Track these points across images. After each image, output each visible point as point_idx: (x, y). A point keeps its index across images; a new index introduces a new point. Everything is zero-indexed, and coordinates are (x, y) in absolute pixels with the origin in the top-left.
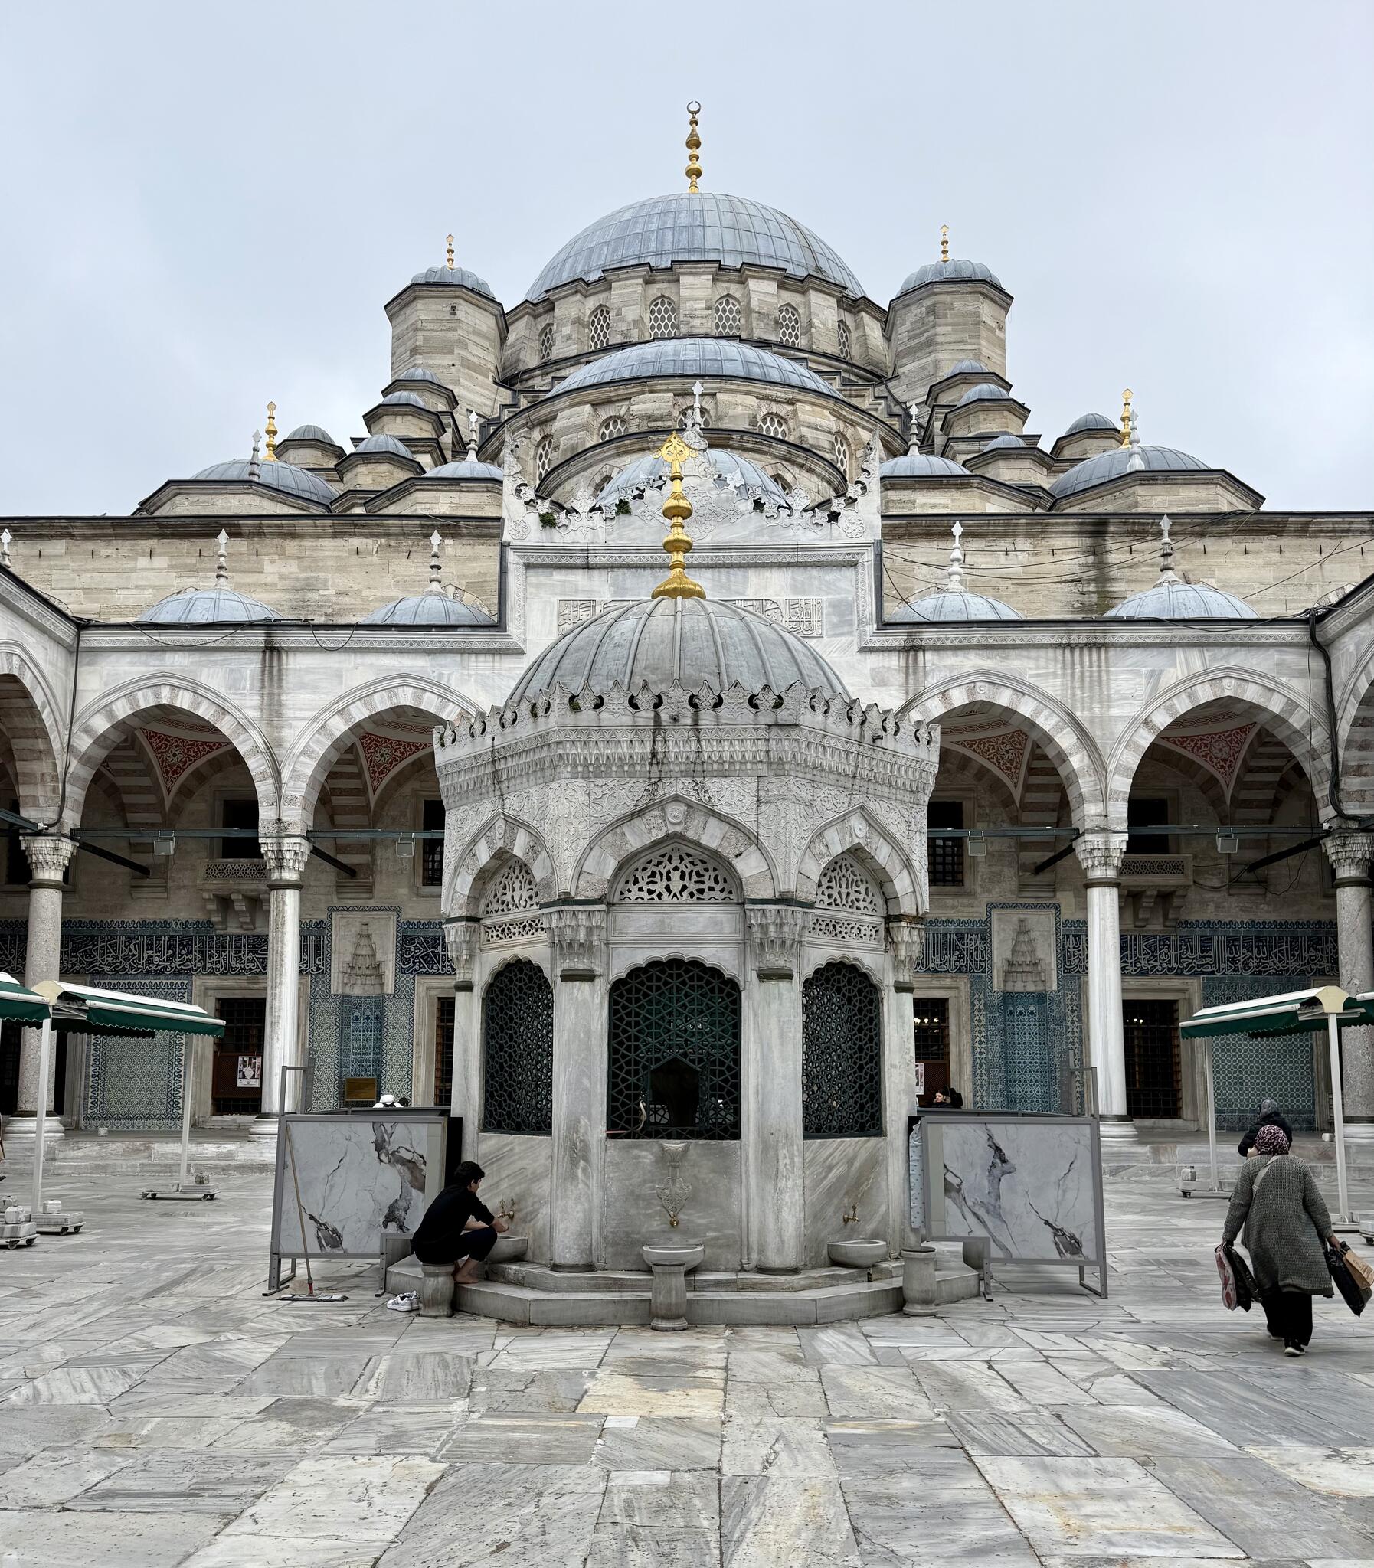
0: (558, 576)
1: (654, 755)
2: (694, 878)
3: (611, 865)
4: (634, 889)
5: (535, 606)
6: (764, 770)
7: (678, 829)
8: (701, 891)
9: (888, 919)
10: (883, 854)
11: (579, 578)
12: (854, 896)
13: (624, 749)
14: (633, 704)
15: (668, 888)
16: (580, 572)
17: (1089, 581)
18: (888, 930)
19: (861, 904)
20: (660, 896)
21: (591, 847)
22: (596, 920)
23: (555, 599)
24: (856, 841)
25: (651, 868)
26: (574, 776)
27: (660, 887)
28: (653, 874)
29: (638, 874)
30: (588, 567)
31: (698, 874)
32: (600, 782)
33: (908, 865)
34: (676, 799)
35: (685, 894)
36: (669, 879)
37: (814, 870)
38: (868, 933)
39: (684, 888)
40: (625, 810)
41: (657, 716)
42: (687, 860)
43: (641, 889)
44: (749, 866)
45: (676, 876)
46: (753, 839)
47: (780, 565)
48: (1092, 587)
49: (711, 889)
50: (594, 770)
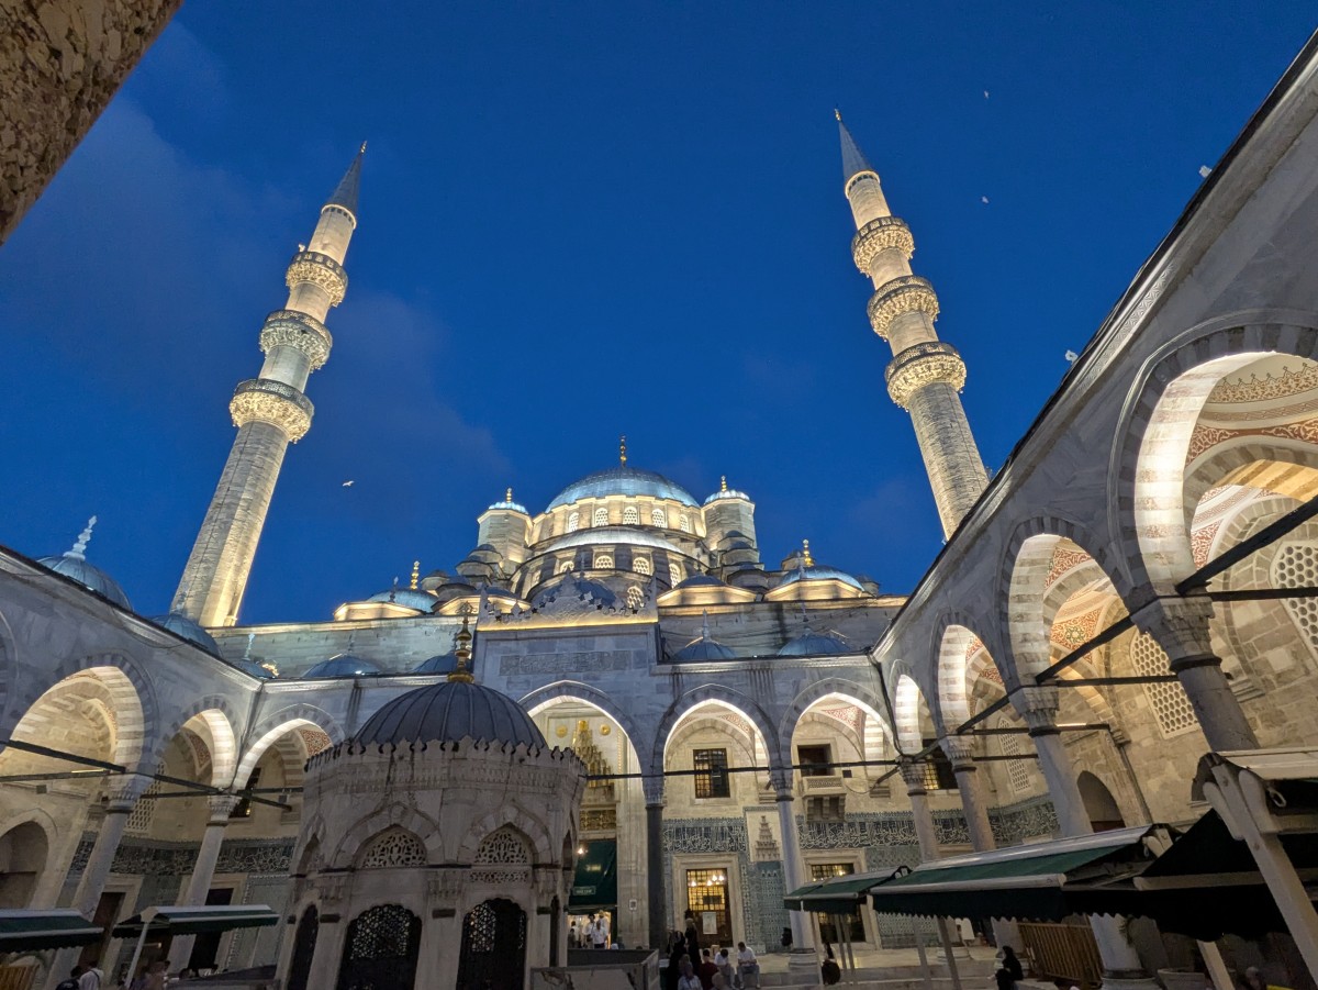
0: (503, 644)
1: (389, 778)
2: (406, 851)
3: (358, 845)
4: (372, 859)
5: (490, 659)
6: (446, 785)
7: (397, 821)
8: (408, 859)
9: (536, 866)
10: (528, 827)
11: (512, 645)
12: (509, 854)
13: (373, 777)
14: (381, 751)
15: (390, 858)
16: (513, 642)
17: (777, 632)
18: (534, 873)
19: (515, 859)
20: (385, 863)
21: (347, 835)
22: (342, 881)
23: (500, 656)
24: (508, 821)
25: (382, 845)
26: (346, 792)
27: (385, 858)
28: (383, 850)
29: (375, 850)
30: (516, 639)
31: (409, 849)
32: (358, 795)
33: (546, 832)
34: (398, 803)
35: (399, 862)
36: (391, 852)
37: (473, 843)
38: (519, 877)
39: (400, 857)
40: (368, 813)
41: (392, 758)
42: (403, 839)
43: (375, 860)
44: (432, 844)
45: (396, 850)
46: (436, 828)
47: (610, 635)
48: (779, 636)
49: (414, 858)
50: (355, 790)
